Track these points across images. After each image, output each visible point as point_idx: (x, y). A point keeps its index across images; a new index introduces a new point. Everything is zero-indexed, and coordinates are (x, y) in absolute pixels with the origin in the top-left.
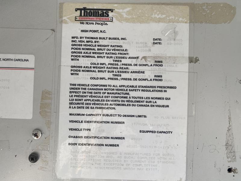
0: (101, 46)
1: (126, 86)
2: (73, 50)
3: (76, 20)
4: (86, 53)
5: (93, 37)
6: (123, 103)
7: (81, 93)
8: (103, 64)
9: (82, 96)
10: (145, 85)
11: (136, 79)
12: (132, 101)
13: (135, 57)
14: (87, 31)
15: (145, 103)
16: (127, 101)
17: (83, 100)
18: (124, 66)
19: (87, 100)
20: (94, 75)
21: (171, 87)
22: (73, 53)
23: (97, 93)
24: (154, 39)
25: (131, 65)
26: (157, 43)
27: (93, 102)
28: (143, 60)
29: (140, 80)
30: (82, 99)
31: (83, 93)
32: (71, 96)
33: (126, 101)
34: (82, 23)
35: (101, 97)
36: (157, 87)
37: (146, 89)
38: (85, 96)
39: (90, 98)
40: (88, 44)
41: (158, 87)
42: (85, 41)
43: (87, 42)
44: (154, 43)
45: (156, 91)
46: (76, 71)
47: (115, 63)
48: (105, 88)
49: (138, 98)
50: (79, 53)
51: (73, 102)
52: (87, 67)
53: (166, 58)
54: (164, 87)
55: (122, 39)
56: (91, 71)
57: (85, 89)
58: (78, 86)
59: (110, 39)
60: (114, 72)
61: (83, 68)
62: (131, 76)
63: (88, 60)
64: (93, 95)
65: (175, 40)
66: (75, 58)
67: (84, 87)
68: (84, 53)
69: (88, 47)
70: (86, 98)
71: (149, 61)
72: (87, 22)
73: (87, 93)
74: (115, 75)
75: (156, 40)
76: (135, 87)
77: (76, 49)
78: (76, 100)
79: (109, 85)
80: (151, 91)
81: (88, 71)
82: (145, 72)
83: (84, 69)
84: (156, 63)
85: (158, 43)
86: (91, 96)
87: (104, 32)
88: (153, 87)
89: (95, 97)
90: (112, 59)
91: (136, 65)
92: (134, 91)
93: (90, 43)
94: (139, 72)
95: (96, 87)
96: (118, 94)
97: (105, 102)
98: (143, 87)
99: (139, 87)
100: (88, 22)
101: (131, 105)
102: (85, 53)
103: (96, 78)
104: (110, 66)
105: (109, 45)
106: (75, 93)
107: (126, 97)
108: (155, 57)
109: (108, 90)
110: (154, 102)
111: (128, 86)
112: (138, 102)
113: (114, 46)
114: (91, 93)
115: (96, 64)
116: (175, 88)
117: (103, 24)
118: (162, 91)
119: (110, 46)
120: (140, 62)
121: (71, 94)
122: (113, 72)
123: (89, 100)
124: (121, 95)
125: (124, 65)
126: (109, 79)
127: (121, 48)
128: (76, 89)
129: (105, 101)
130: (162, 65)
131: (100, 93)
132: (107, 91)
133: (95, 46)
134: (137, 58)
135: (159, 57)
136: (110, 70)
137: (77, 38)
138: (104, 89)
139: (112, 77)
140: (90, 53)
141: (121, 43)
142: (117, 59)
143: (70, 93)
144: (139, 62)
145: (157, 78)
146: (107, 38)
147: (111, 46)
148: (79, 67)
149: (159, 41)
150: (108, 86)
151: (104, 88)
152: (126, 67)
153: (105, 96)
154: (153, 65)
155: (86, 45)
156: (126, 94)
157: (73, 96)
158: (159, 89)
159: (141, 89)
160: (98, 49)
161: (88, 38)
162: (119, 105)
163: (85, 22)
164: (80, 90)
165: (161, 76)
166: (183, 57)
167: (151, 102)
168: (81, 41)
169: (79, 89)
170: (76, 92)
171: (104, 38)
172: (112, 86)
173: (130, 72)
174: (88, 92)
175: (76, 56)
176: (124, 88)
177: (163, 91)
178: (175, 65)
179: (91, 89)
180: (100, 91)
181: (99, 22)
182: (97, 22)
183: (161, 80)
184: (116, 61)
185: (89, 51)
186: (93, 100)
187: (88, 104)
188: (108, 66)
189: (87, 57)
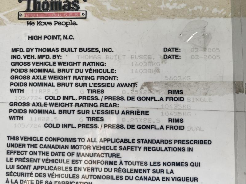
0: (64, 63)
1: (113, 140)
2: (14, 74)
3: (20, 17)
4: (38, 77)
5: (50, 49)
6: (108, 174)
7: (28, 153)
8: (68, 98)
9: (30, 160)
10: (151, 138)
11: (132, 127)
12: (126, 171)
13: (129, 84)
14: (39, 38)
15: (151, 174)
16: (116, 170)
17: (32, 168)
18: (109, 102)
19: (39, 167)
20: (51, 119)
21: (201, 142)
22: (13, 78)
23: (56, 154)
24: (165, 50)
25: (122, 98)
26: (172, 57)
27: (50, 172)
28: (146, 88)
29: (140, 127)
30: (30, 166)
31: (31, 153)
32: (9, 160)
33: (113, 170)
34: (31, 24)
35: (65, 161)
36: (173, 142)
37: (151, 145)
38: (35, 160)
39: (44, 164)
40: (41, 60)
41: (176, 141)
42: (36, 56)
43: (40, 57)
44: (165, 57)
45: (173, 149)
46: (19, 111)
47: (91, 95)
48: (73, 144)
49: (137, 163)
50: (24, 77)
51: (14, 171)
52: (38, 104)
53: (189, 85)
54: (188, 142)
55: (104, 50)
56: (46, 112)
57: (35, 146)
58: (22, 140)
59: (81, 50)
60: (91, 112)
61: (31, 105)
62: (123, 120)
63: (40, 91)
64: (50, 157)
65: (205, 49)
66: (18, 87)
67: (32, 142)
68: (34, 78)
69: (41, 67)
70: (37, 164)
71: (157, 91)
72: (39, 21)
73: (38, 153)
74: (93, 119)
75: (169, 50)
76: (131, 141)
77: (19, 71)
78: (18, 167)
79: (79, 139)
80: (163, 149)
81: (40, 112)
82: (150, 113)
83: (34, 108)
84: (170, 95)
85: (173, 55)
86: (46, 161)
87: (71, 37)
88: (166, 142)
89: (53, 161)
90: (85, 89)
91: (132, 99)
92: (129, 150)
93: (44, 60)
94: (137, 113)
95: (54, 143)
96: (98, 155)
97: (73, 172)
98: (146, 141)
99: (139, 141)
100: (42, 21)
101: (124, 178)
102: (36, 77)
103: (55, 126)
104: (81, 101)
105: (79, 63)
106: (16, 154)
107: (114, 163)
108: (168, 82)
109: (77, 147)
110: (169, 171)
111: (118, 141)
112: (137, 171)
113: (89, 64)
114: (46, 153)
115: (56, 98)
116: (209, 142)
117: (68, 23)
118: (183, 150)
119: (81, 64)
120: (139, 92)
121: (9, 157)
122: (87, 112)
123: (42, 167)
124: (105, 159)
125: (110, 98)
126: (79, 126)
127: (102, 68)
128: (19, 146)
129: (73, 169)
130: (182, 99)
131: (63, 154)
132: (75, 151)
133: (54, 64)
134: (133, 85)
135: (175, 83)
136: (81, 108)
137: (21, 50)
138: (70, 147)
139: (85, 122)
140: (45, 77)
141: (102, 57)
142: (96, 88)
143: (7, 154)
144: (137, 92)
145: (174, 124)
146: (75, 49)
147: (84, 64)
148: (24, 104)
149: (175, 53)
150: (77, 140)
151: (70, 144)
152: (112, 102)
153: (73, 161)
154: (164, 99)
155: (36, 64)
156: (113, 155)
157: (14, 160)
158: (177, 145)
159: (142, 145)
160: (59, 71)
161: (41, 50)
162: (99, 177)
163: (36, 21)
164: (27, 149)
165: (182, 121)
166: (223, 83)
167: (162, 171)
168: (28, 57)
169: (24, 145)
170: (18, 153)
171: (70, 50)
172: (86, 140)
173: (120, 112)
174: (40, 152)
175: (19, 84)
176: (110, 144)
177: (186, 149)
178: (207, 97)
179: (45, 146)
180: (62, 150)
181: (61, 21)
182: (58, 21)
183: (181, 128)
184: (93, 91)
185: (42, 74)
186: (49, 168)
187: (40, 175)
188: (78, 101)
189: (39, 85)
